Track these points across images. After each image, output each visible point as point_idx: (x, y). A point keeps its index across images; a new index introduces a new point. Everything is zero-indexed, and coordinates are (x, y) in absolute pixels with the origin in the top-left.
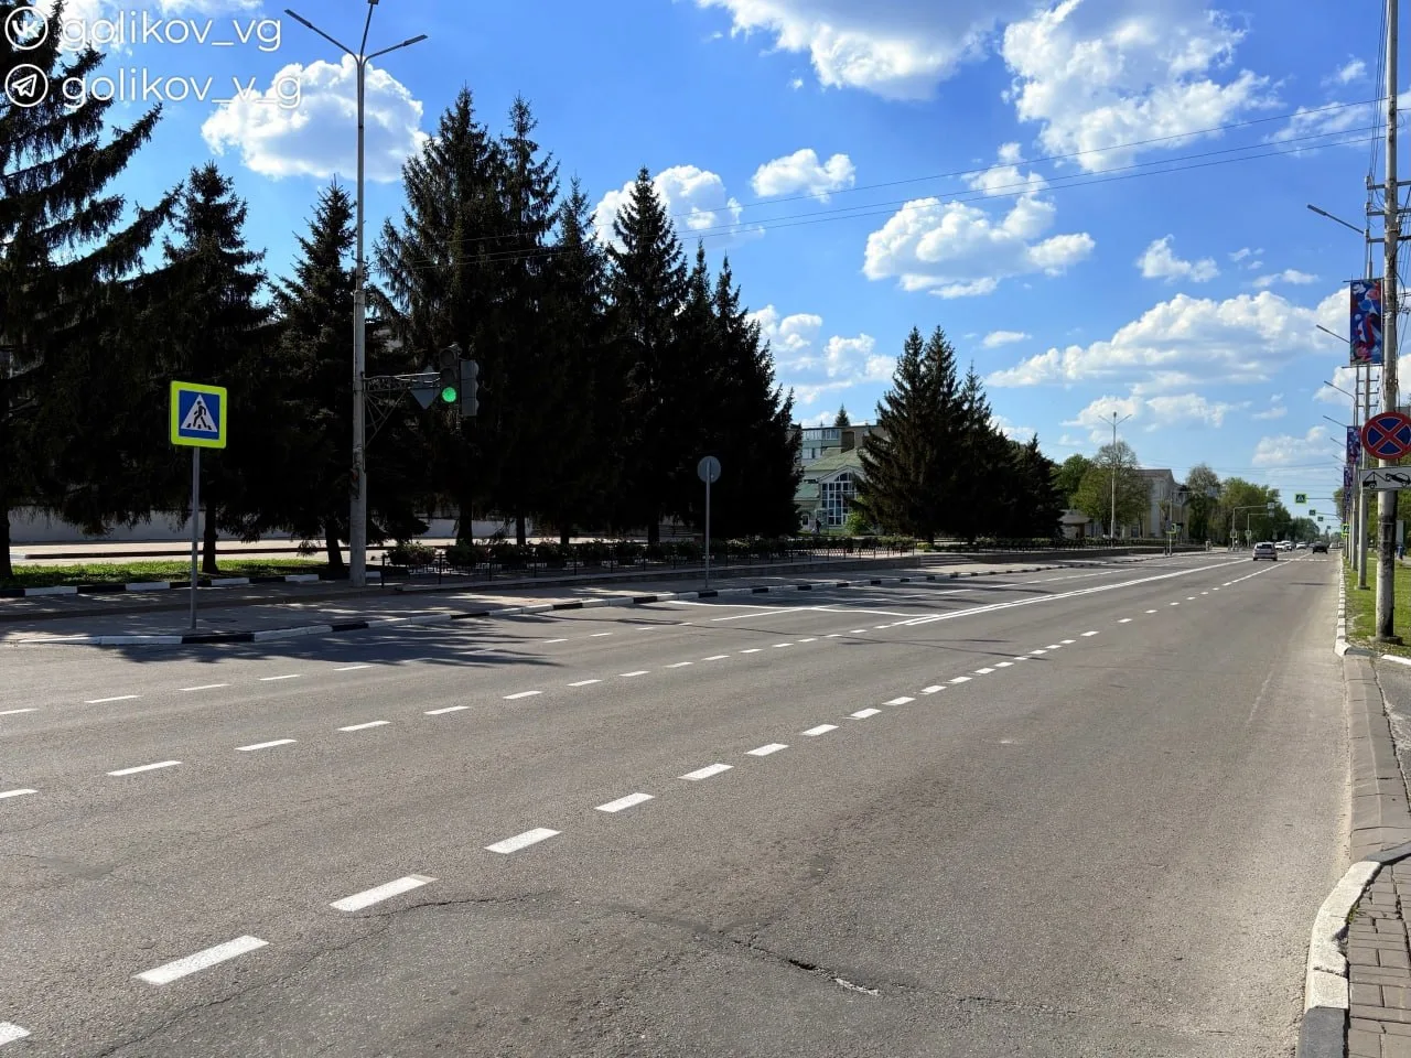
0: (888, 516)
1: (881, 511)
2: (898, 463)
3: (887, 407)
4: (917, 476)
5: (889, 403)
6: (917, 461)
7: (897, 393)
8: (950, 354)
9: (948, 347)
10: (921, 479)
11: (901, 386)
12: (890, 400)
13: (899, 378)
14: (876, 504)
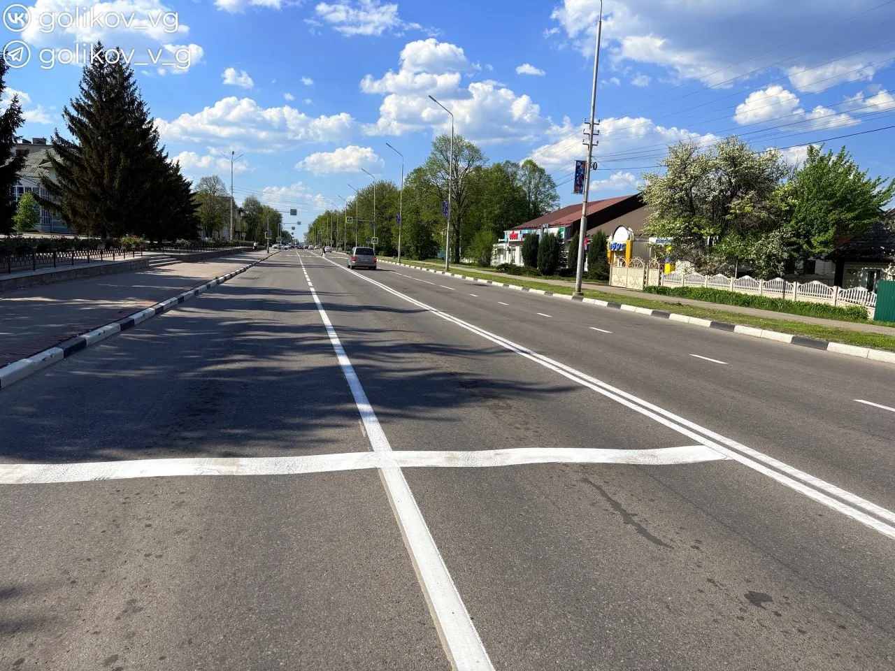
0: (83, 216)
1: (75, 213)
2: (91, 168)
3: (74, 113)
4: (112, 180)
5: (77, 110)
6: (112, 168)
7: (84, 101)
8: (130, 75)
9: (127, 68)
10: (116, 184)
11: (88, 95)
12: (79, 107)
13: (86, 87)
14: (70, 204)
